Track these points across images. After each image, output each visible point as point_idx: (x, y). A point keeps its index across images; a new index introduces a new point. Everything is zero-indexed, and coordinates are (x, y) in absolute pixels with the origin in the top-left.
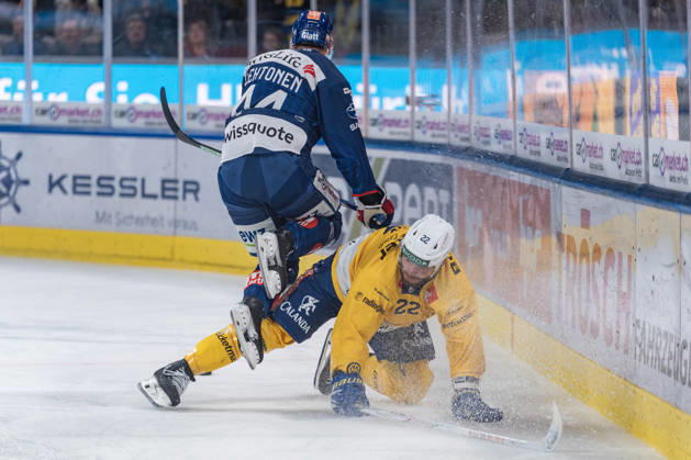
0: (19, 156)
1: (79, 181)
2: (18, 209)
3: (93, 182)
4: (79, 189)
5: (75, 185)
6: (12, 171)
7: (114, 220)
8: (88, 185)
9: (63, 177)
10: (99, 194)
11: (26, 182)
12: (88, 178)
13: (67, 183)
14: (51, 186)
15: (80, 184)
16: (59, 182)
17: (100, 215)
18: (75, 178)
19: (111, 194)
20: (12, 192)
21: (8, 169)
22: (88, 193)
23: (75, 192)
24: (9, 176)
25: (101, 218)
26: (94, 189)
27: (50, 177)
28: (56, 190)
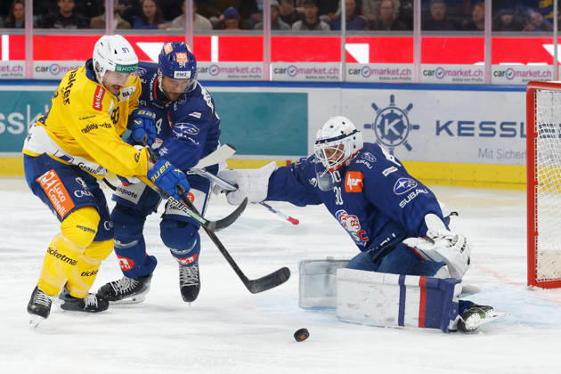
0: (410, 107)
1: (463, 126)
2: (409, 148)
3: (476, 126)
4: (463, 132)
5: (460, 129)
6: (404, 119)
7: (495, 154)
8: (472, 129)
9: (450, 123)
10: (481, 135)
11: (416, 127)
12: (472, 123)
13: (453, 128)
14: (439, 130)
15: (464, 129)
16: (445, 127)
17: (483, 151)
18: (460, 123)
19: (493, 135)
20: (404, 136)
21: (400, 117)
22: (472, 135)
23: (460, 134)
24: (401, 122)
25: (484, 153)
26: (477, 131)
27: (438, 122)
28: (443, 132)
